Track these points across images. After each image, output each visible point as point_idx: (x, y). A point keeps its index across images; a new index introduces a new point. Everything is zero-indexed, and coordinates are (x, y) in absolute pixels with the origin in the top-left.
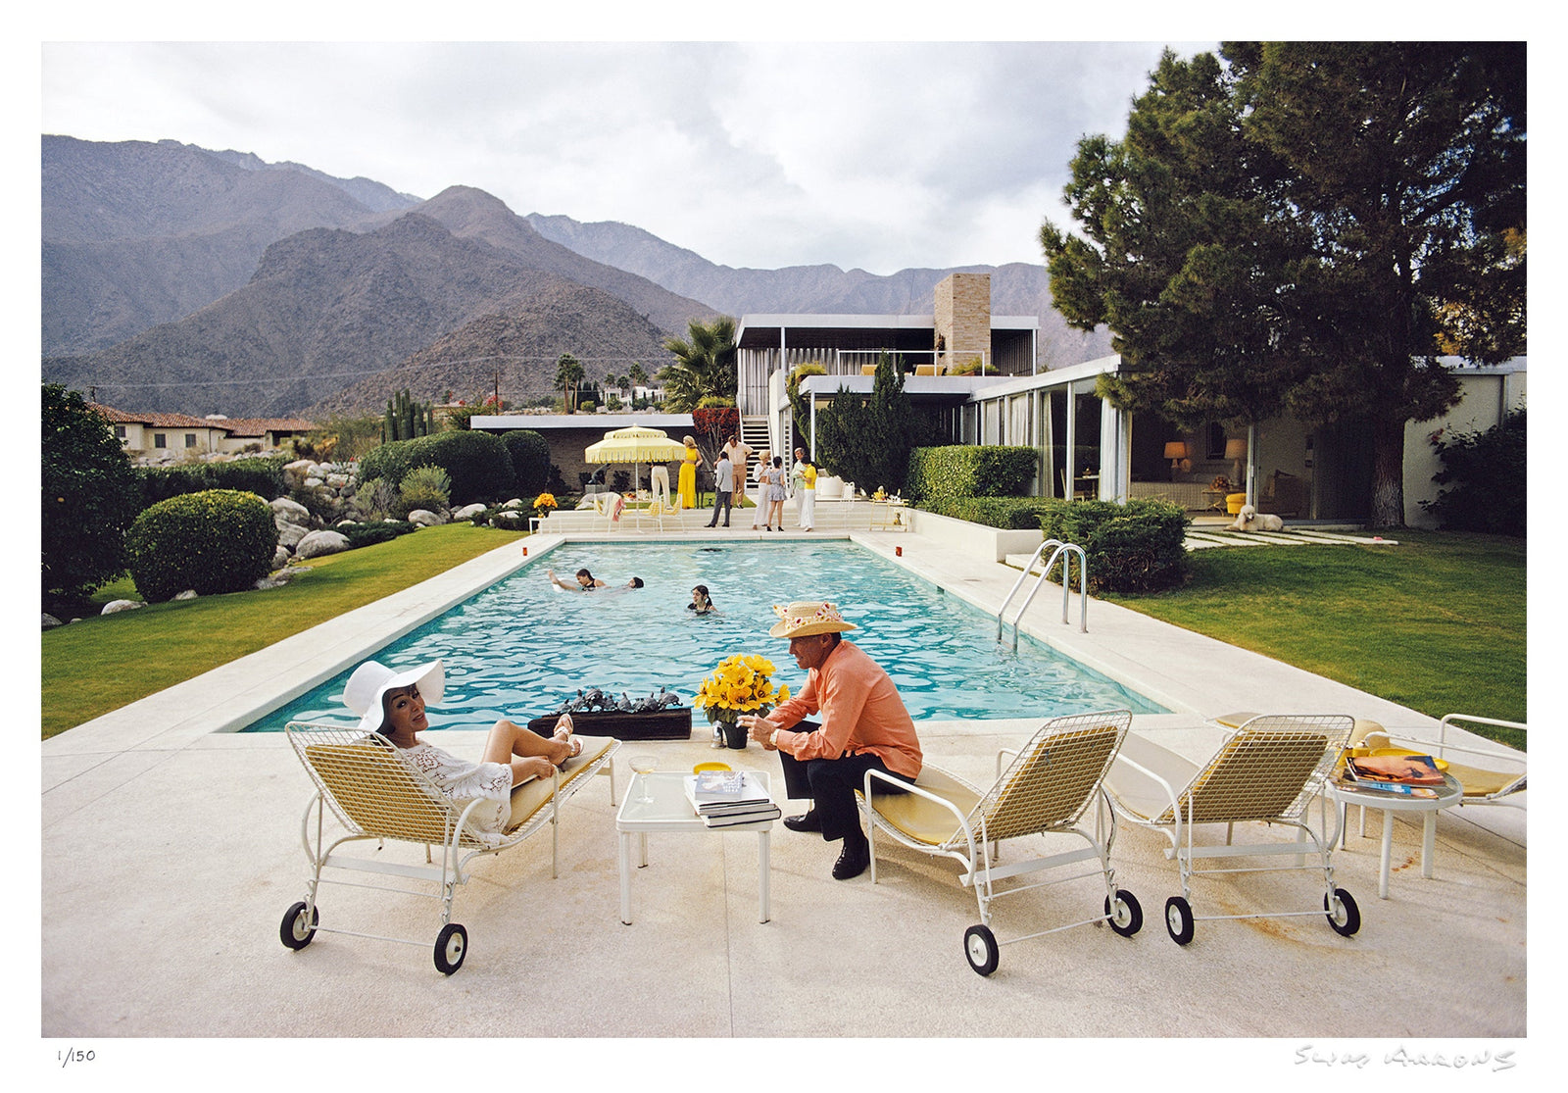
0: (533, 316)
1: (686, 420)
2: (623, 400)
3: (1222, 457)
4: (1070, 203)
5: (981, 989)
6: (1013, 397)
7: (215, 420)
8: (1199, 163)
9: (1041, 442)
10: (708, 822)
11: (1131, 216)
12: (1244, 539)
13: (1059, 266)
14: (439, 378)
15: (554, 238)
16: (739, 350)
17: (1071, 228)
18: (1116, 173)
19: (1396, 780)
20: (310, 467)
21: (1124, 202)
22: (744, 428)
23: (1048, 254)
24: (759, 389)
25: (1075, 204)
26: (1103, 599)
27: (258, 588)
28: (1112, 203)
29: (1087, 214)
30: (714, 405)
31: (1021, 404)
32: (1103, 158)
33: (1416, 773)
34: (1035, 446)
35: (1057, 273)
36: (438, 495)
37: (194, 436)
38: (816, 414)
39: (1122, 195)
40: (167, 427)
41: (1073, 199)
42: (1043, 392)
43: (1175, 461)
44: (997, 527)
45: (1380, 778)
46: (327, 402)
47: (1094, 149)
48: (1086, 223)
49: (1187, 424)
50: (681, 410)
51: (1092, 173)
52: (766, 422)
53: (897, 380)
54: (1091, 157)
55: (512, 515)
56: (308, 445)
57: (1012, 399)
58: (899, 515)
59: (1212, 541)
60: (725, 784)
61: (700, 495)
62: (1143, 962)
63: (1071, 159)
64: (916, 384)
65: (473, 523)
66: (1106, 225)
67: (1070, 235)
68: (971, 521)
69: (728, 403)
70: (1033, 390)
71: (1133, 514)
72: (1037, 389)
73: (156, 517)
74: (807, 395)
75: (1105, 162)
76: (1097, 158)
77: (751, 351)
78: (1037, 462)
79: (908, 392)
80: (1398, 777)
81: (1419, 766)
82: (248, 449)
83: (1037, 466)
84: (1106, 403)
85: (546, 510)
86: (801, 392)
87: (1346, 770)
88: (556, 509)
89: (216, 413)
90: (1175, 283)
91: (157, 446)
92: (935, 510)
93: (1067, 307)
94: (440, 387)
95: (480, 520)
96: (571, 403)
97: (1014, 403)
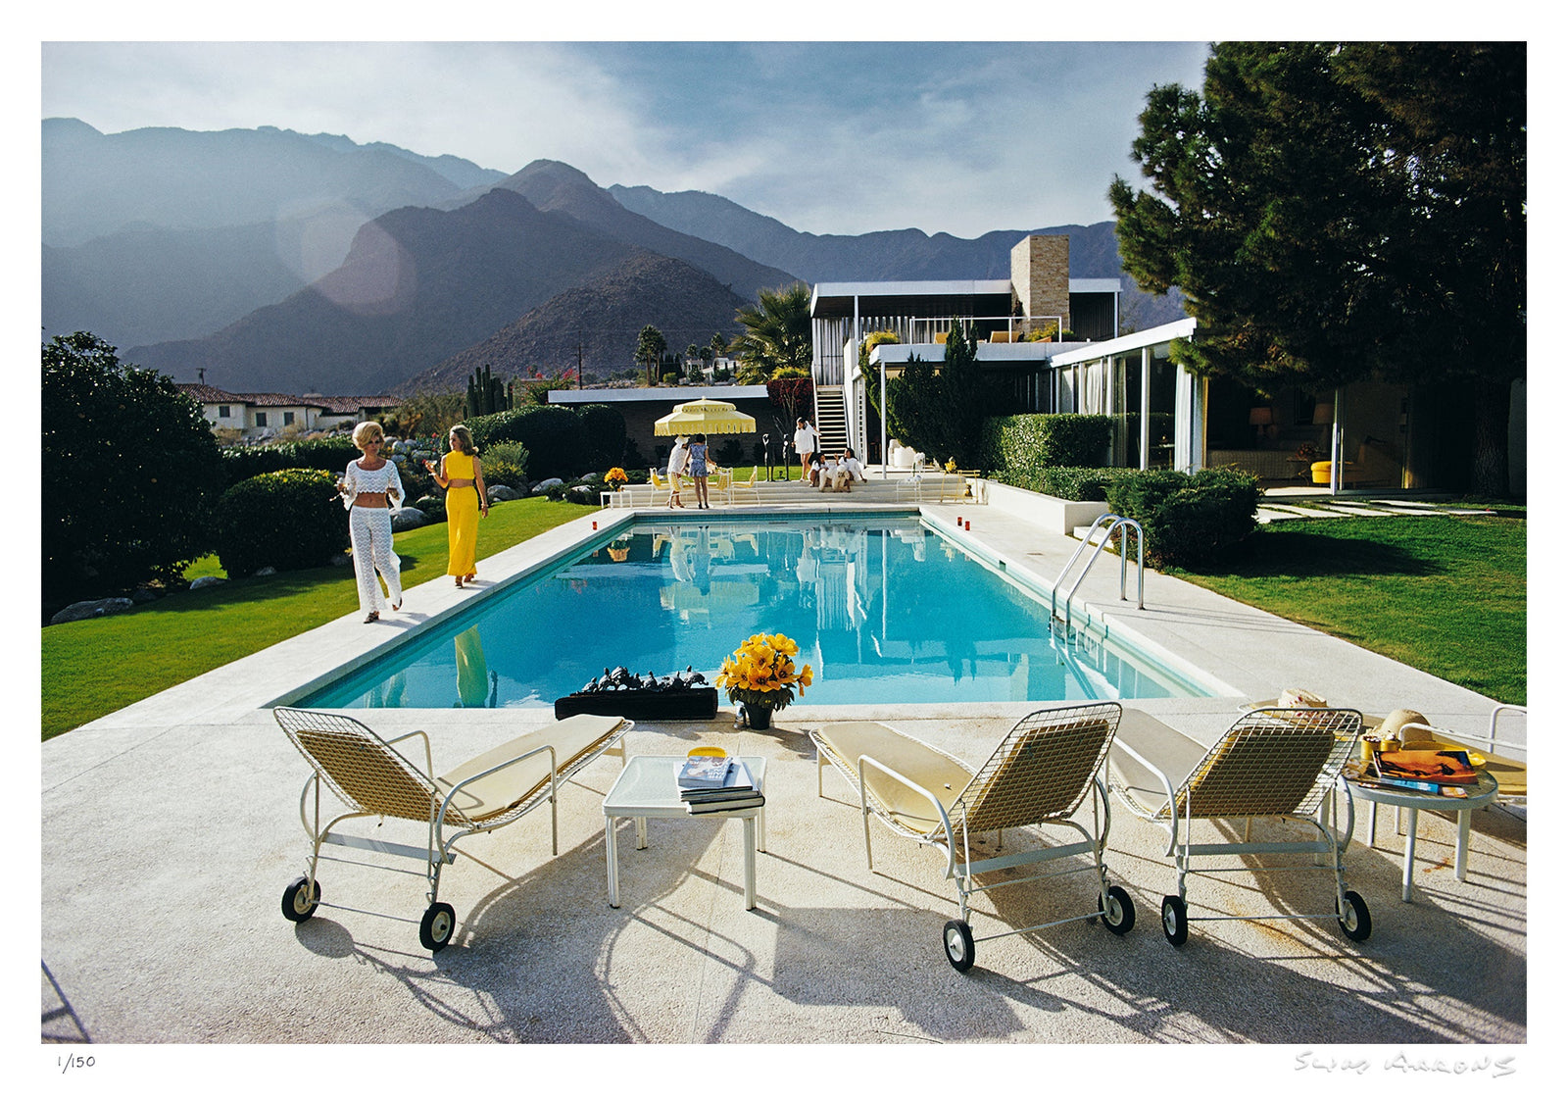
0: (616, 288)
1: (761, 391)
2: (705, 371)
3: (1310, 423)
4: (1141, 159)
5: (956, 985)
6: (1088, 364)
7: (311, 399)
8: (1281, 110)
9: (1116, 409)
10: (689, 808)
11: (1206, 171)
12: (1326, 510)
13: (1128, 225)
14: (526, 352)
15: (637, 210)
16: (814, 320)
17: (1141, 184)
18: (1190, 125)
19: (1423, 776)
20: (395, 444)
21: (1198, 156)
22: (819, 398)
23: (1119, 214)
24: (834, 358)
25: (1145, 160)
26: (1168, 574)
27: (333, 564)
28: (1184, 156)
29: (1158, 170)
30: (787, 375)
31: (1096, 370)
32: (1176, 110)
33: (1447, 770)
34: (1108, 414)
35: (1126, 234)
36: (515, 469)
37: (292, 414)
38: (886, 385)
39: (1197, 149)
40: (266, 406)
41: (1143, 155)
42: (1118, 358)
43: (1261, 428)
44: (1067, 498)
45: (1407, 774)
46: (418, 379)
47: (1166, 100)
48: (1158, 179)
49: (1265, 390)
50: (755, 382)
51: (1164, 126)
52: (841, 393)
53: (969, 348)
54: (1162, 109)
55: (583, 488)
56: (394, 422)
57: (1087, 366)
58: (970, 487)
59: (1290, 512)
60: (712, 770)
61: (770, 468)
62: (1132, 963)
63: (1142, 112)
64: (989, 351)
65: (547, 498)
66: (1178, 181)
67: (1142, 192)
68: (1041, 492)
69: (803, 372)
70: (1107, 356)
71: (1201, 485)
72: (1112, 355)
73: (237, 496)
74: (877, 364)
75: (1177, 114)
76: (1169, 110)
77: (826, 321)
78: (1112, 431)
79: (981, 359)
80: (1425, 774)
81: (1452, 763)
82: (342, 426)
83: (1112, 435)
84: (1181, 368)
85: (617, 484)
86: (871, 362)
87: (1371, 765)
88: (626, 484)
89: (313, 391)
90: (1252, 239)
91: (259, 425)
92: (1006, 481)
93: (1138, 268)
94: (527, 362)
95: (554, 495)
96: (653, 375)
97: (1090, 368)
